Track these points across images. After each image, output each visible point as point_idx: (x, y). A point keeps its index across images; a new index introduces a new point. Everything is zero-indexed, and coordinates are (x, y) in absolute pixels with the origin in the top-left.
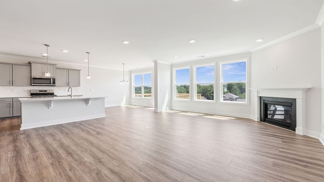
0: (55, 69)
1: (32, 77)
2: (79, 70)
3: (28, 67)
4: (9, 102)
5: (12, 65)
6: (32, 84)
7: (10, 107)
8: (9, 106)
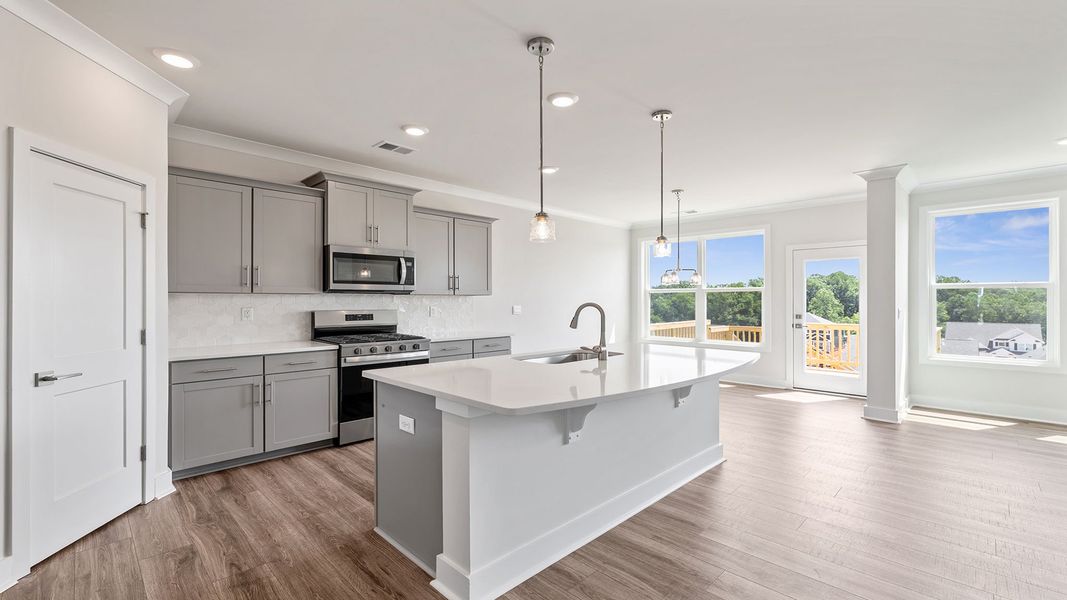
0: (411, 209)
1: (332, 250)
2: (488, 221)
3: (312, 199)
4: (250, 381)
5: (254, 185)
6: (333, 286)
7: (253, 404)
8: (248, 399)
